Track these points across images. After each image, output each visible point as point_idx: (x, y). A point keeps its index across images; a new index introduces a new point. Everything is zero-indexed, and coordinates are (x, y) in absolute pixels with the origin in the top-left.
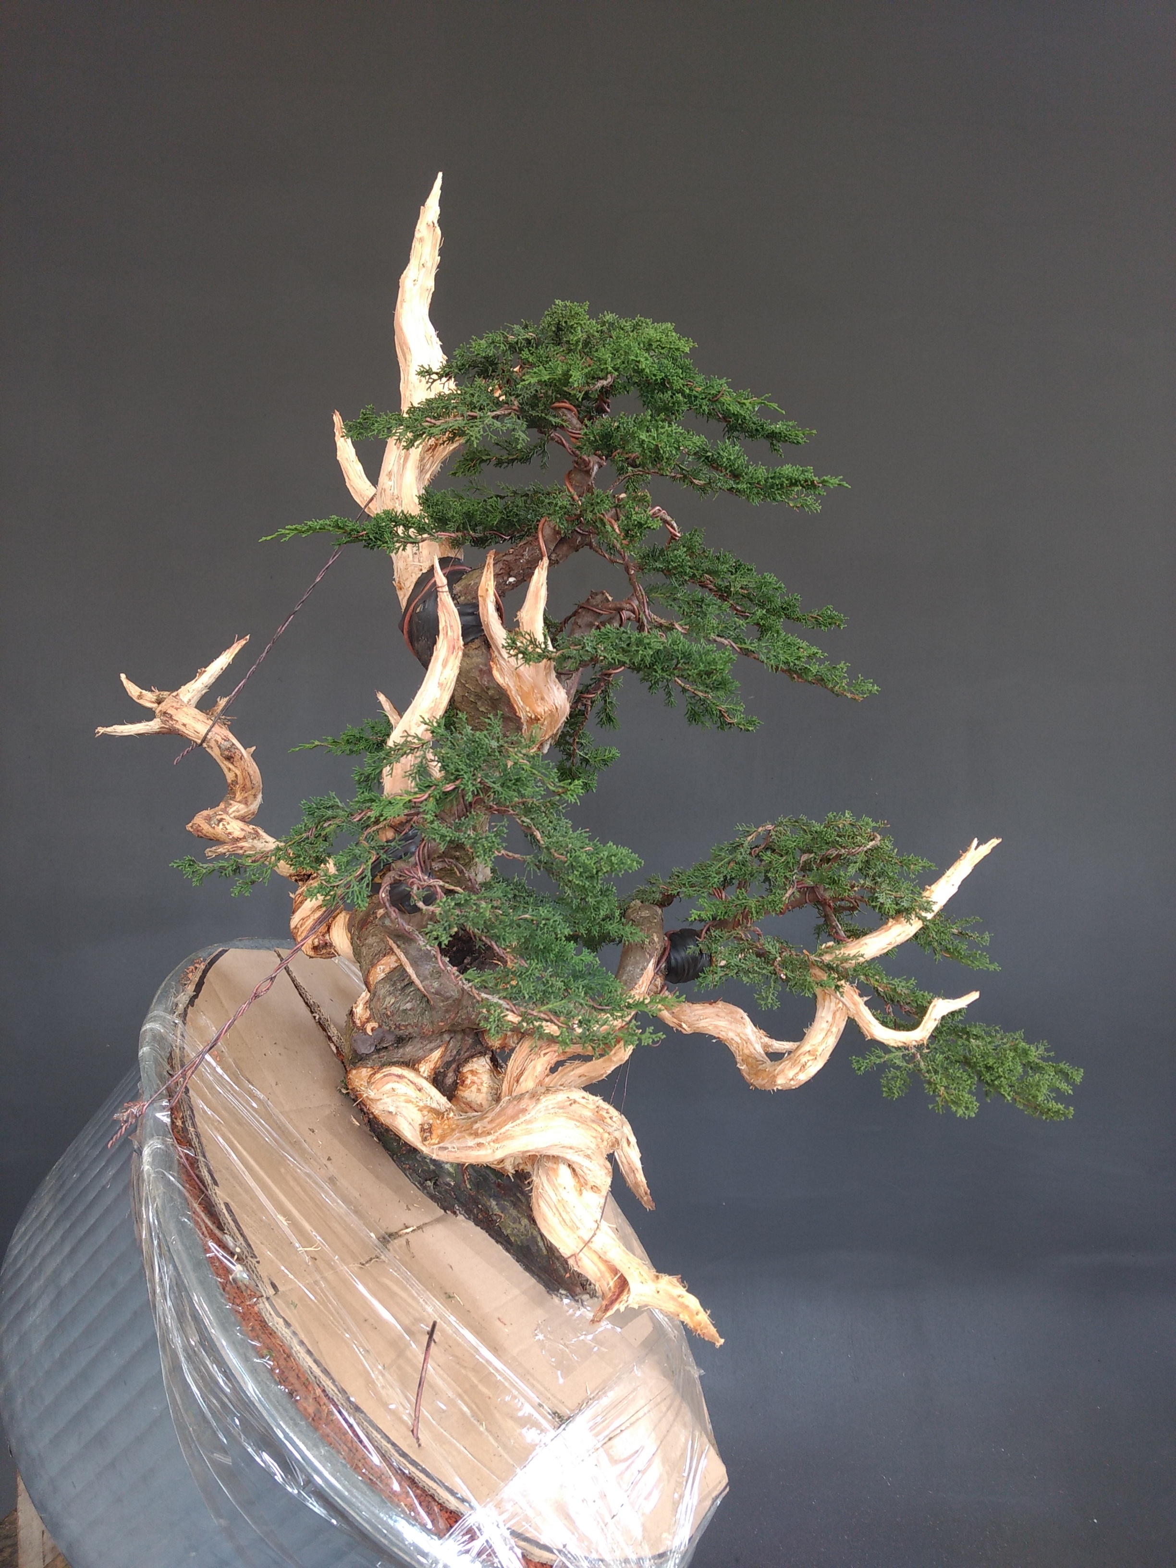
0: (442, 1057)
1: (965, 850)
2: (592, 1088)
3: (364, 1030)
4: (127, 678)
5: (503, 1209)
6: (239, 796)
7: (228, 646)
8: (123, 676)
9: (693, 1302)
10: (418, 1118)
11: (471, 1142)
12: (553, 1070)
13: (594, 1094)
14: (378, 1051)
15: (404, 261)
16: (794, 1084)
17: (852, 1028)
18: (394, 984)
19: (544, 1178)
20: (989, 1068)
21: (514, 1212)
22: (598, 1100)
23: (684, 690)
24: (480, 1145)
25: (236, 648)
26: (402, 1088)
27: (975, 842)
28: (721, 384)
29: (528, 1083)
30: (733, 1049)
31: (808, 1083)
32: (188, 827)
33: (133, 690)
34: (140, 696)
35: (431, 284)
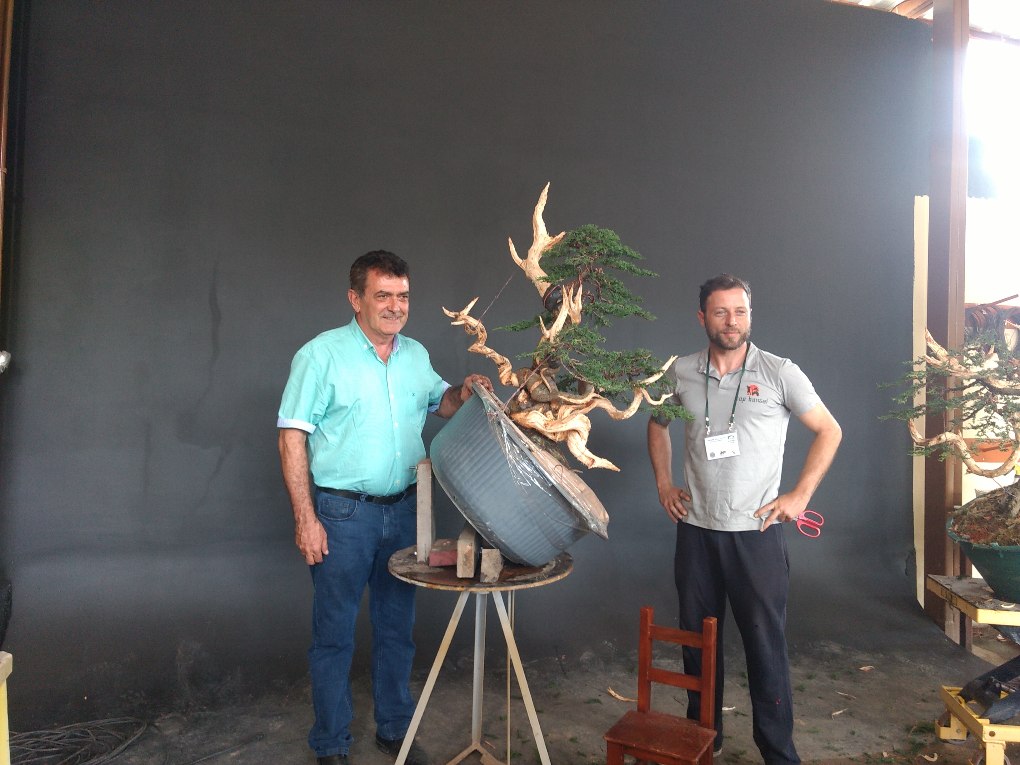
0: (543, 409)
1: (670, 358)
2: (586, 415)
3: (524, 403)
4: (445, 308)
5: (553, 451)
6: (480, 342)
7: (473, 300)
8: (443, 308)
9: (610, 463)
10: (543, 423)
11: (560, 426)
12: (571, 412)
13: (586, 416)
14: (527, 408)
15: (536, 203)
16: (628, 417)
17: (644, 401)
18: (541, 388)
19: (572, 438)
20: (677, 411)
21: (556, 452)
22: (587, 418)
23: (596, 315)
24: (562, 427)
25: (475, 300)
26: (536, 415)
27: (672, 356)
28: (626, 248)
29: (565, 415)
30: (608, 411)
31: (633, 415)
32: (469, 350)
33: (447, 312)
34: (449, 314)
35: (543, 209)
